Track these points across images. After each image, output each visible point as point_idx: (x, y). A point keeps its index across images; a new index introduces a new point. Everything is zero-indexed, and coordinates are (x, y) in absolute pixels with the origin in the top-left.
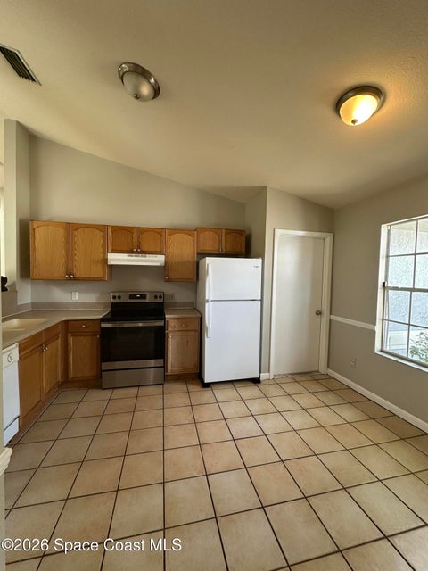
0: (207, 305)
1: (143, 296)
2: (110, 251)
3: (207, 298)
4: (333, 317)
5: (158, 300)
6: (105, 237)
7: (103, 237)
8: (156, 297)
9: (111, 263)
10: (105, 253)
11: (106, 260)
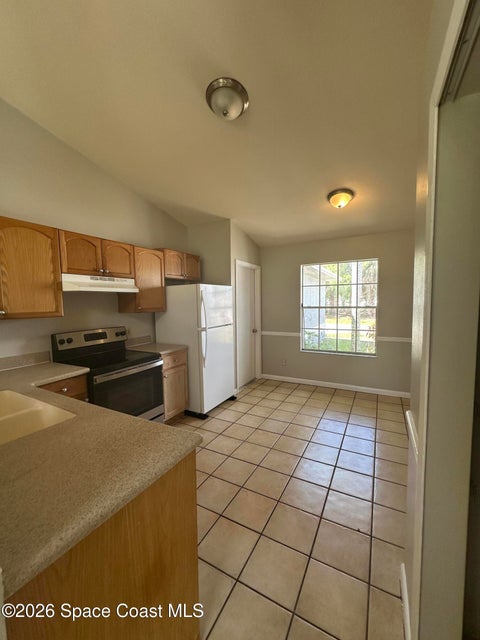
0: (203, 333)
1: (103, 336)
2: (65, 269)
3: (203, 326)
4: (265, 333)
5: (120, 338)
6: (55, 247)
7: (53, 247)
8: (117, 335)
9: (66, 288)
10: (57, 272)
11: (59, 285)
